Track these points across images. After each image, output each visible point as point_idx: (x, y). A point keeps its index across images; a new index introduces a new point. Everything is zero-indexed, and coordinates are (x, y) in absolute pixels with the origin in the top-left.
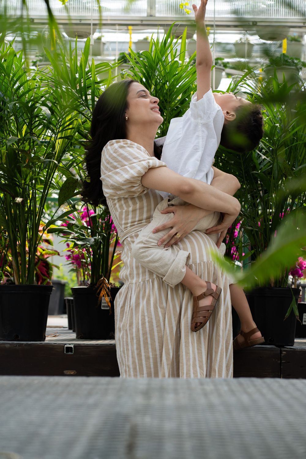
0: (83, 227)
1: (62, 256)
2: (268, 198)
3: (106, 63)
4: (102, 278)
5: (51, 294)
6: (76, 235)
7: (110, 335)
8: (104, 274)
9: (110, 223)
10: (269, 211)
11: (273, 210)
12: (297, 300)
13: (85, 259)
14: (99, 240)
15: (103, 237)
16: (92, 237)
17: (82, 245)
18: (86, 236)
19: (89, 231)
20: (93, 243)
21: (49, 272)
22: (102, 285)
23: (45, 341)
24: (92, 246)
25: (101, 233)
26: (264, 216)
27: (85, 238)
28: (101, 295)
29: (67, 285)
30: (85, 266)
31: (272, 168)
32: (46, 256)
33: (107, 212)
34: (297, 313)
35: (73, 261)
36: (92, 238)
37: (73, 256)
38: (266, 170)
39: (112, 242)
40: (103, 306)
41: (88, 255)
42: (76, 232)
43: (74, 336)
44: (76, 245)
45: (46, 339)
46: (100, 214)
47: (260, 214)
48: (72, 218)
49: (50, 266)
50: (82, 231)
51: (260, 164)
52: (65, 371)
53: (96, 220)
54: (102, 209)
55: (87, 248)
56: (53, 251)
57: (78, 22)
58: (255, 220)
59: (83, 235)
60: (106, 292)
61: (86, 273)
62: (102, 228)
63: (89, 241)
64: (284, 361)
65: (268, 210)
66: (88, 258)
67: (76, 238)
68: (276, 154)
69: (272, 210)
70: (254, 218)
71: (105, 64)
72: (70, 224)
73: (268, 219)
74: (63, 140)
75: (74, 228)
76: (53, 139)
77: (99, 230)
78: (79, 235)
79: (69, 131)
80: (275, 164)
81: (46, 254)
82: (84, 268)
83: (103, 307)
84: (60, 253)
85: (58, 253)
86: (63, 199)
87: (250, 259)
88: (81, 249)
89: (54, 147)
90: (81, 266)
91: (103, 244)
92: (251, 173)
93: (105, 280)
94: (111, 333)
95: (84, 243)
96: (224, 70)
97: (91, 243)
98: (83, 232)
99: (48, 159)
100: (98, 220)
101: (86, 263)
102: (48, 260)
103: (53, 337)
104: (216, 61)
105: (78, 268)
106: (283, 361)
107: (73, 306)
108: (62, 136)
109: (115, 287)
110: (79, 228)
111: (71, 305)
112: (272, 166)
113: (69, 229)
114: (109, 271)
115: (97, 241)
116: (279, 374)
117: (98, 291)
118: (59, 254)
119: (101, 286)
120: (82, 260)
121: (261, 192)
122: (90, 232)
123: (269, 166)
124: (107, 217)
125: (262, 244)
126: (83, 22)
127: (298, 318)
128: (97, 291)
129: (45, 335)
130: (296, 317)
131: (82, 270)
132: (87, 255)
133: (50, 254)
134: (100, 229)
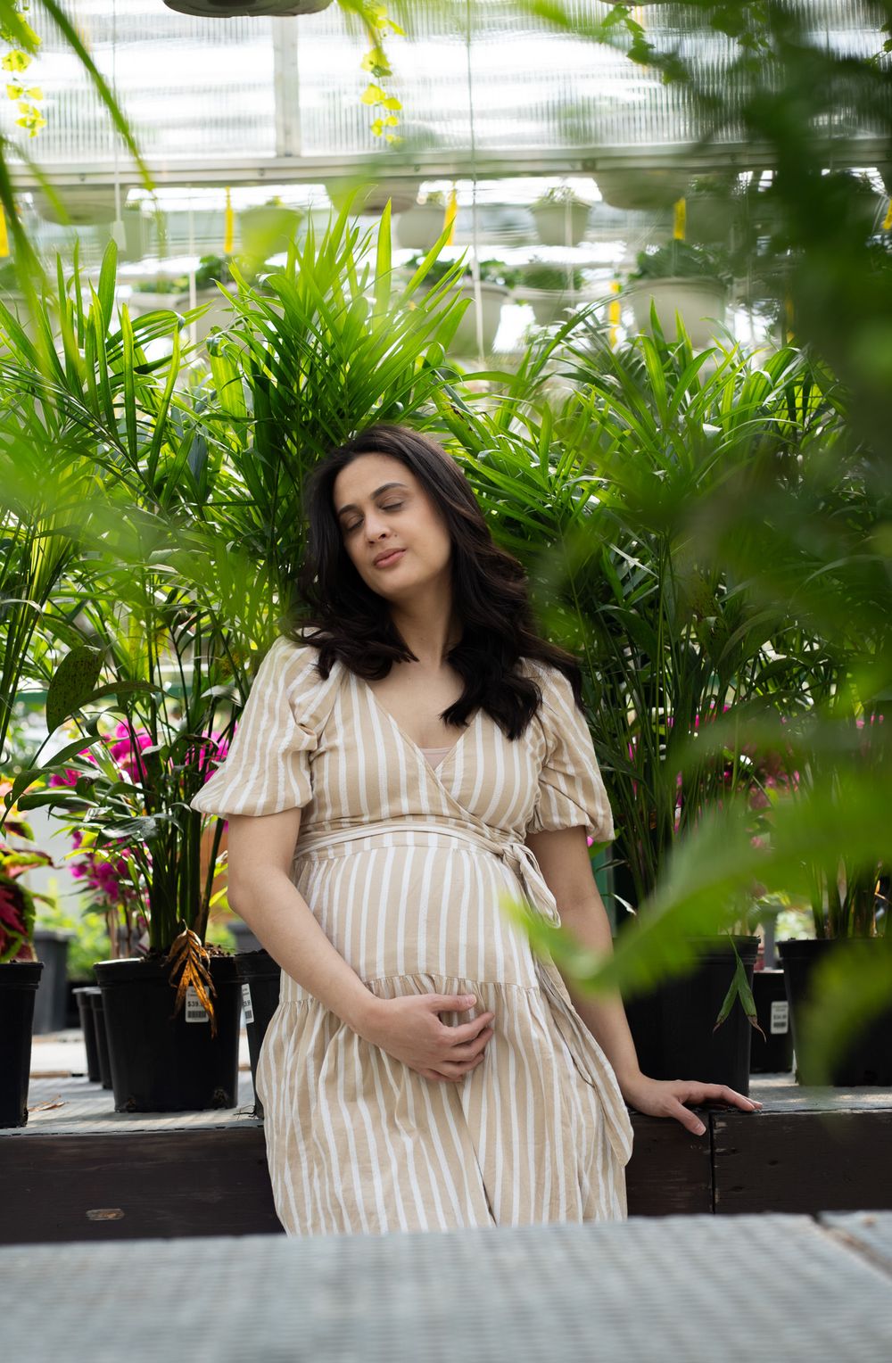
0: (122, 787)
1: (60, 868)
2: (652, 676)
3: (167, 313)
4: (185, 933)
5: (37, 987)
6: (103, 811)
7: (215, 1096)
8: (188, 918)
9: (200, 769)
10: (657, 711)
11: (669, 710)
12: (748, 969)
13: (130, 878)
14: (170, 823)
15: (181, 813)
16: (149, 813)
17: (121, 839)
18: (130, 811)
19: (140, 796)
20: (154, 833)
21: (24, 918)
22: (185, 952)
23: (28, 1126)
24: (149, 841)
25: (175, 802)
26: (642, 728)
27: (128, 817)
28: (185, 980)
29: (73, 942)
30: (130, 896)
31: (658, 591)
32: (13, 872)
33: (188, 740)
34: (751, 1007)
35: (94, 880)
36: (149, 818)
37: (94, 868)
38: (642, 599)
39: (207, 823)
40: (190, 1012)
41: (139, 865)
42: (103, 803)
43: (108, 1102)
44: (102, 841)
45: (29, 1119)
46: (169, 744)
47: (630, 724)
48: (87, 760)
49: (26, 900)
50: (119, 799)
51: (624, 582)
52: (89, 1212)
53: (158, 765)
54: (174, 730)
55: (135, 847)
56: (33, 855)
57: (76, 181)
58: (616, 739)
59: (123, 810)
60: (199, 973)
61: (134, 914)
62: (177, 785)
63: (140, 825)
64: (722, 1150)
65: (654, 710)
66: (139, 876)
67: (102, 818)
68: (668, 553)
69: (665, 710)
70: (615, 736)
71: (164, 314)
72: (85, 779)
73: (654, 735)
74: (52, 539)
75: (95, 789)
76: (22, 537)
77: (167, 791)
78: (110, 811)
79: (69, 512)
80: (667, 581)
81: (14, 864)
82: (128, 900)
83: (189, 1016)
84: (54, 860)
85: (49, 858)
86: (59, 710)
87: (611, 857)
88: (118, 851)
89: (26, 562)
90: (119, 895)
91: (181, 832)
92: (599, 610)
93: (194, 938)
94: (216, 1092)
95: (126, 834)
96: (505, 294)
97: (148, 833)
98: (121, 800)
99: (12, 598)
100: (163, 762)
101: (135, 887)
102: (20, 881)
103: (49, 1111)
104: (483, 269)
105: (109, 902)
106: (718, 1150)
107: (100, 1015)
108: (48, 527)
109: (223, 954)
110: (111, 788)
111: (95, 1011)
112: (657, 586)
113: (79, 793)
114: (201, 911)
115: (163, 826)
116: (710, 1187)
117: (176, 970)
118: (51, 864)
119: (183, 956)
120: (121, 882)
121: (631, 664)
122: (142, 800)
123: (651, 587)
124: (190, 752)
125: (642, 814)
126: (90, 180)
127: (754, 1022)
128: (172, 969)
129: (26, 1109)
130: (749, 1018)
131: (121, 908)
132: (136, 866)
133: (24, 864)
134: (169, 789)
